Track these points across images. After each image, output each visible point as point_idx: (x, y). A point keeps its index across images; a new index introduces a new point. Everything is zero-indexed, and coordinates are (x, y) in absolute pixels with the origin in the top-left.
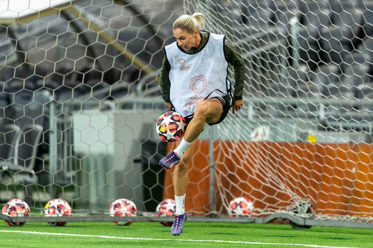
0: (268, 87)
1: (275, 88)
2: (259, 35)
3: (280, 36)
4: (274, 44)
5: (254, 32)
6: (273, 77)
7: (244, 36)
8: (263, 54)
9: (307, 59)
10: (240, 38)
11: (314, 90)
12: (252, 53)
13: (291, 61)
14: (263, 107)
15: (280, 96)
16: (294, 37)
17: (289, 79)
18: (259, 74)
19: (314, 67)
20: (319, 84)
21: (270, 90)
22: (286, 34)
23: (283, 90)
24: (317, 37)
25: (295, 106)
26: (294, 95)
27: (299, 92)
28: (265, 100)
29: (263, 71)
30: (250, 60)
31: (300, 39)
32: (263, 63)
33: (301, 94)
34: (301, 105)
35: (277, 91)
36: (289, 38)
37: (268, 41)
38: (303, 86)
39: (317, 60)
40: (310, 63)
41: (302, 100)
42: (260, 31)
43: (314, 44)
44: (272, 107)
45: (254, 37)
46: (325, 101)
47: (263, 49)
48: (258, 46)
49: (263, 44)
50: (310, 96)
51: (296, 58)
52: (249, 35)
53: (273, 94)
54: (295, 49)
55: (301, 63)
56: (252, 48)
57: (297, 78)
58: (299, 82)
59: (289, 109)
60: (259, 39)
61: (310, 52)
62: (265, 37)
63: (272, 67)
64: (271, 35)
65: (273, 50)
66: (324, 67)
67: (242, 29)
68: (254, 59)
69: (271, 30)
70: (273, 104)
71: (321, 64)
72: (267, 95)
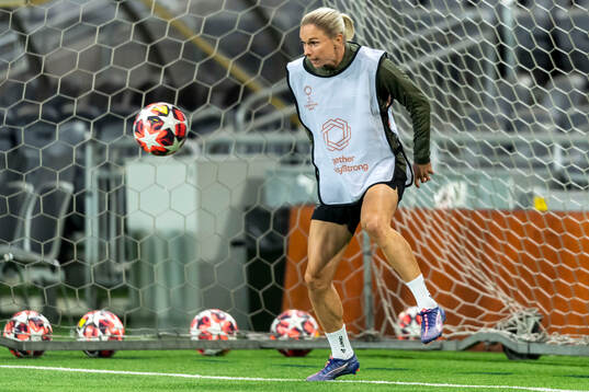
0: (462, 114)
1: (475, 116)
2: (448, 24)
3: (483, 26)
4: (473, 40)
5: (438, 19)
6: (472, 98)
7: (421, 26)
8: (455, 58)
9: (531, 65)
10: (413, 29)
11: (543, 118)
12: (435, 56)
13: (503, 70)
14: (454, 150)
15: (484, 129)
16: (509, 27)
17: (500, 100)
18: (447, 93)
19: (543, 80)
20: (552, 109)
21: (466, 120)
22: (495, 22)
23: (488, 118)
24: (549, 26)
25: (510, 148)
26: (509, 128)
27: (517, 122)
28: (457, 136)
29: (455, 88)
30: (431, 67)
31: (518, 31)
32: (455, 74)
33: (521, 126)
34: (521, 144)
35: (478, 121)
36: (501, 29)
37: (462, 35)
38: (524, 112)
39: (549, 67)
40: (537, 72)
41: (521, 137)
42: (449, 17)
43: (544, 39)
44: (468, 149)
45: (438, 28)
46: (560, 137)
47: (453, 49)
48: (445, 44)
49: (453, 40)
50: (537, 129)
51: (512, 64)
52: (430, 24)
53: (470, 127)
54: (511, 49)
55: (521, 71)
56: (435, 47)
57: (513, 98)
58: (518, 106)
59: (500, 152)
60: (446, 30)
61: (537, 53)
62: (457, 28)
63: (471, 80)
64: (467, 24)
65: (473, 50)
66: (560, 80)
67: (417, 13)
68: (440, 67)
69: (468, 16)
70: (471, 144)
71: (555, 74)
72: (461, 129)
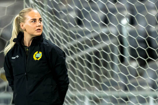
0: (100, 82)
1: (107, 83)
2: (92, 35)
3: (111, 36)
4: (106, 44)
5: (87, 33)
7: (78, 37)
8: (97, 53)
9: (136, 56)
10: (74, 38)
11: (143, 83)
12: (86, 52)
13: (122, 59)
14: (97, 101)
15: (112, 90)
16: (125, 37)
17: (120, 74)
18: (93, 71)
19: (143, 64)
20: (148, 78)
21: (102, 85)
22: (117, 34)
23: (114, 84)
24: (146, 36)
25: (126, 99)
26: (126, 89)
27: (129, 86)
28: (99, 94)
29: (97, 69)
31: (130, 38)
32: (97, 62)
33: (131, 88)
34: (131, 97)
35: (109, 85)
37: (100, 41)
38: (133, 81)
39: (146, 57)
40: (139, 60)
41: (131, 93)
42: (93, 32)
44: (104, 100)
45: (87, 37)
46: (153, 93)
47: (95, 48)
48: (91, 46)
49: (95, 44)
50: (140, 89)
51: (127, 55)
52: (83, 35)
53: (105, 89)
54: (126, 48)
55: (132, 60)
56: (86, 47)
57: (127, 74)
58: (130, 77)
59: (121, 102)
60: (92, 38)
61: (139, 50)
62: (97, 37)
63: (105, 65)
64: (103, 35)
65: (106, 49)
66: (151, 63)
67: (76, 30)
68: (89, 58)
69: (103, 31)
70: (106, 97)
71: (149, 61)
72: (100, 89)
